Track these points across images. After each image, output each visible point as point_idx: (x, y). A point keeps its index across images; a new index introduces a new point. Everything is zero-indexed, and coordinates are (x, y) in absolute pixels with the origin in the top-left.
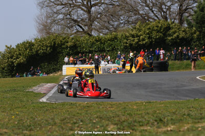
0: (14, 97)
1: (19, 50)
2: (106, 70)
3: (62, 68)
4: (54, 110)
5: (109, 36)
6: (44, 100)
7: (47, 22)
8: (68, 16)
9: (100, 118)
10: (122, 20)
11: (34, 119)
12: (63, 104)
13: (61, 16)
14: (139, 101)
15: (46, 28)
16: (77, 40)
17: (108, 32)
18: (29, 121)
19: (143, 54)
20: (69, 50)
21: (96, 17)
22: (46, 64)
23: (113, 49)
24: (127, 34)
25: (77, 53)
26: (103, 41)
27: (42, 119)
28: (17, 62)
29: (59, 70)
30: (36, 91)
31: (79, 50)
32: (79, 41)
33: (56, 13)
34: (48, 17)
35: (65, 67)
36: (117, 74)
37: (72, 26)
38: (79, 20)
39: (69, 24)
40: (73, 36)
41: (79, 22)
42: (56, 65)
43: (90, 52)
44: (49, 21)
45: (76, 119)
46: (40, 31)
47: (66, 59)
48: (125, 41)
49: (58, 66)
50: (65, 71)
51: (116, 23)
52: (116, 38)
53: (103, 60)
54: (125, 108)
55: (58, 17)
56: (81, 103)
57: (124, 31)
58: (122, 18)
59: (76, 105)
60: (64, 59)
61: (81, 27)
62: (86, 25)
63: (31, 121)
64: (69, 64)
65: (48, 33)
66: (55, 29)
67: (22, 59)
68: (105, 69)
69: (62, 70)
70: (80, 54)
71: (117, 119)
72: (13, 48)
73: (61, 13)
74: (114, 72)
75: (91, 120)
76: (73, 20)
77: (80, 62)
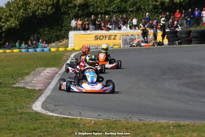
1: (10, 10)
2: (128, 41)
3: (68, 35)
19: (178, 16)
20: (79, 11)
22: (46, 29)
25: (89, 15)
28: (6, 26)
29: (64, 37)
31: (91, 10)
35: (72, 34)
42: (60, 31)
43: (107, 13)
47: (73, 23)
49: (63, 31)
50: (73, 39)
53: (124, 24)
60: (70, 23)
67: (13, 23)
68: (126, 40)
69: (67, 38)
70: (92, 16)
72: (2, 8)
74: (139, 44)
77: (93, 26)
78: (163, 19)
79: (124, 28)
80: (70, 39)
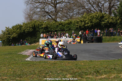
0: (11, 58)
1: (14, 30)
4: (35, 66)
5: (67, 22)
6: (28, 59)
7: (30, 13)
8: (43, 10)
9: (62, 70)
10: (75, 12)
11: (23, 71)
12: (40, 62)
13: (39, 10)
14: (85, 60)
15: (30, 17)
16: (48, 24)
17: (66, 19)
18: (19, 72)
19: (87, 32)
20: (44, 30)
21: (59, 10)
22: (30, 38)
23: (69, 29)
24: (78, 20)
25: (48, 32)
26: (63, 25)
27: (27, 71)
28: (12, 36)
29: (37, 42)
30: (24, 54)
31: (49, 30)
32: (49, 24)
33: (36, 8)
34: (31, 10)
35: (41, 40)
36: (72, 44)
37: (45, 16)
38: (49, 12)
39: (43, 14)
40: (46, 21)
41: (49, 13)
43: (56, 31)
44: (32, 12)
45: (47, 71)
46: (26, 18)
47: (42, 35)
48: (77, 24)
49: (37, 39)
51: (71, 14)
52: (71, 23)
53: (63, 36)
54: (77, 64)
55: (37, 10)
56: (51, 61)
57: (76, 18)
58: (75, 11)
59: (48, 63)
61: (51, 16)
62: (53, 15)
63: (20, 72)
64: (43, 38)
65: (31, 20)
66: (35, 17)
67: (15, 35)
68: (65, 41)
69: (39, 42)
71: (72, 71)
72: (10, 29)
73: (39, 8)
74: (70, 43)
75: (56, 71)
76: (46, 12)
77: (50, 37)
78: (80, 32)
79: (64, 37)
80: (40, 42)
